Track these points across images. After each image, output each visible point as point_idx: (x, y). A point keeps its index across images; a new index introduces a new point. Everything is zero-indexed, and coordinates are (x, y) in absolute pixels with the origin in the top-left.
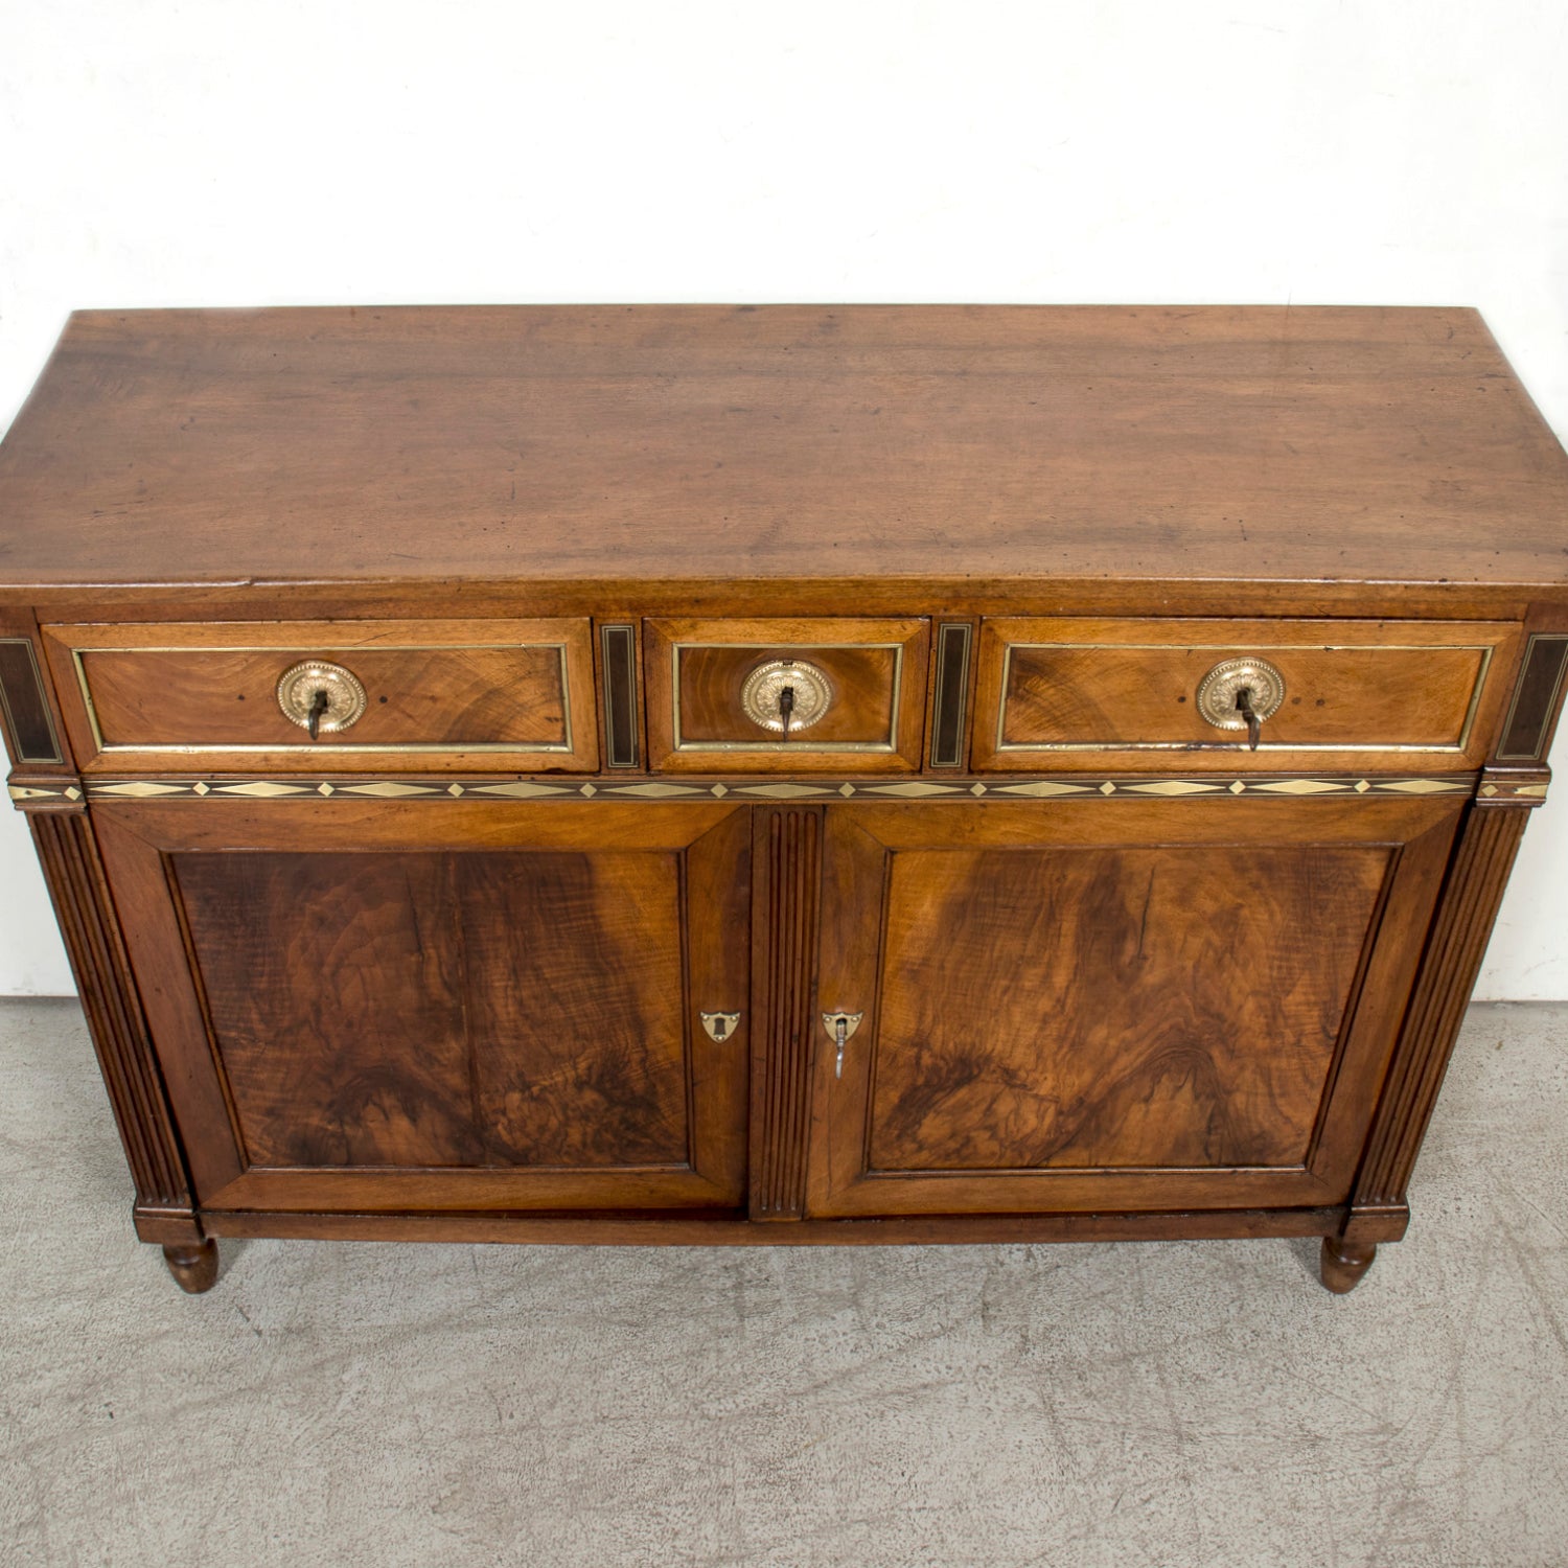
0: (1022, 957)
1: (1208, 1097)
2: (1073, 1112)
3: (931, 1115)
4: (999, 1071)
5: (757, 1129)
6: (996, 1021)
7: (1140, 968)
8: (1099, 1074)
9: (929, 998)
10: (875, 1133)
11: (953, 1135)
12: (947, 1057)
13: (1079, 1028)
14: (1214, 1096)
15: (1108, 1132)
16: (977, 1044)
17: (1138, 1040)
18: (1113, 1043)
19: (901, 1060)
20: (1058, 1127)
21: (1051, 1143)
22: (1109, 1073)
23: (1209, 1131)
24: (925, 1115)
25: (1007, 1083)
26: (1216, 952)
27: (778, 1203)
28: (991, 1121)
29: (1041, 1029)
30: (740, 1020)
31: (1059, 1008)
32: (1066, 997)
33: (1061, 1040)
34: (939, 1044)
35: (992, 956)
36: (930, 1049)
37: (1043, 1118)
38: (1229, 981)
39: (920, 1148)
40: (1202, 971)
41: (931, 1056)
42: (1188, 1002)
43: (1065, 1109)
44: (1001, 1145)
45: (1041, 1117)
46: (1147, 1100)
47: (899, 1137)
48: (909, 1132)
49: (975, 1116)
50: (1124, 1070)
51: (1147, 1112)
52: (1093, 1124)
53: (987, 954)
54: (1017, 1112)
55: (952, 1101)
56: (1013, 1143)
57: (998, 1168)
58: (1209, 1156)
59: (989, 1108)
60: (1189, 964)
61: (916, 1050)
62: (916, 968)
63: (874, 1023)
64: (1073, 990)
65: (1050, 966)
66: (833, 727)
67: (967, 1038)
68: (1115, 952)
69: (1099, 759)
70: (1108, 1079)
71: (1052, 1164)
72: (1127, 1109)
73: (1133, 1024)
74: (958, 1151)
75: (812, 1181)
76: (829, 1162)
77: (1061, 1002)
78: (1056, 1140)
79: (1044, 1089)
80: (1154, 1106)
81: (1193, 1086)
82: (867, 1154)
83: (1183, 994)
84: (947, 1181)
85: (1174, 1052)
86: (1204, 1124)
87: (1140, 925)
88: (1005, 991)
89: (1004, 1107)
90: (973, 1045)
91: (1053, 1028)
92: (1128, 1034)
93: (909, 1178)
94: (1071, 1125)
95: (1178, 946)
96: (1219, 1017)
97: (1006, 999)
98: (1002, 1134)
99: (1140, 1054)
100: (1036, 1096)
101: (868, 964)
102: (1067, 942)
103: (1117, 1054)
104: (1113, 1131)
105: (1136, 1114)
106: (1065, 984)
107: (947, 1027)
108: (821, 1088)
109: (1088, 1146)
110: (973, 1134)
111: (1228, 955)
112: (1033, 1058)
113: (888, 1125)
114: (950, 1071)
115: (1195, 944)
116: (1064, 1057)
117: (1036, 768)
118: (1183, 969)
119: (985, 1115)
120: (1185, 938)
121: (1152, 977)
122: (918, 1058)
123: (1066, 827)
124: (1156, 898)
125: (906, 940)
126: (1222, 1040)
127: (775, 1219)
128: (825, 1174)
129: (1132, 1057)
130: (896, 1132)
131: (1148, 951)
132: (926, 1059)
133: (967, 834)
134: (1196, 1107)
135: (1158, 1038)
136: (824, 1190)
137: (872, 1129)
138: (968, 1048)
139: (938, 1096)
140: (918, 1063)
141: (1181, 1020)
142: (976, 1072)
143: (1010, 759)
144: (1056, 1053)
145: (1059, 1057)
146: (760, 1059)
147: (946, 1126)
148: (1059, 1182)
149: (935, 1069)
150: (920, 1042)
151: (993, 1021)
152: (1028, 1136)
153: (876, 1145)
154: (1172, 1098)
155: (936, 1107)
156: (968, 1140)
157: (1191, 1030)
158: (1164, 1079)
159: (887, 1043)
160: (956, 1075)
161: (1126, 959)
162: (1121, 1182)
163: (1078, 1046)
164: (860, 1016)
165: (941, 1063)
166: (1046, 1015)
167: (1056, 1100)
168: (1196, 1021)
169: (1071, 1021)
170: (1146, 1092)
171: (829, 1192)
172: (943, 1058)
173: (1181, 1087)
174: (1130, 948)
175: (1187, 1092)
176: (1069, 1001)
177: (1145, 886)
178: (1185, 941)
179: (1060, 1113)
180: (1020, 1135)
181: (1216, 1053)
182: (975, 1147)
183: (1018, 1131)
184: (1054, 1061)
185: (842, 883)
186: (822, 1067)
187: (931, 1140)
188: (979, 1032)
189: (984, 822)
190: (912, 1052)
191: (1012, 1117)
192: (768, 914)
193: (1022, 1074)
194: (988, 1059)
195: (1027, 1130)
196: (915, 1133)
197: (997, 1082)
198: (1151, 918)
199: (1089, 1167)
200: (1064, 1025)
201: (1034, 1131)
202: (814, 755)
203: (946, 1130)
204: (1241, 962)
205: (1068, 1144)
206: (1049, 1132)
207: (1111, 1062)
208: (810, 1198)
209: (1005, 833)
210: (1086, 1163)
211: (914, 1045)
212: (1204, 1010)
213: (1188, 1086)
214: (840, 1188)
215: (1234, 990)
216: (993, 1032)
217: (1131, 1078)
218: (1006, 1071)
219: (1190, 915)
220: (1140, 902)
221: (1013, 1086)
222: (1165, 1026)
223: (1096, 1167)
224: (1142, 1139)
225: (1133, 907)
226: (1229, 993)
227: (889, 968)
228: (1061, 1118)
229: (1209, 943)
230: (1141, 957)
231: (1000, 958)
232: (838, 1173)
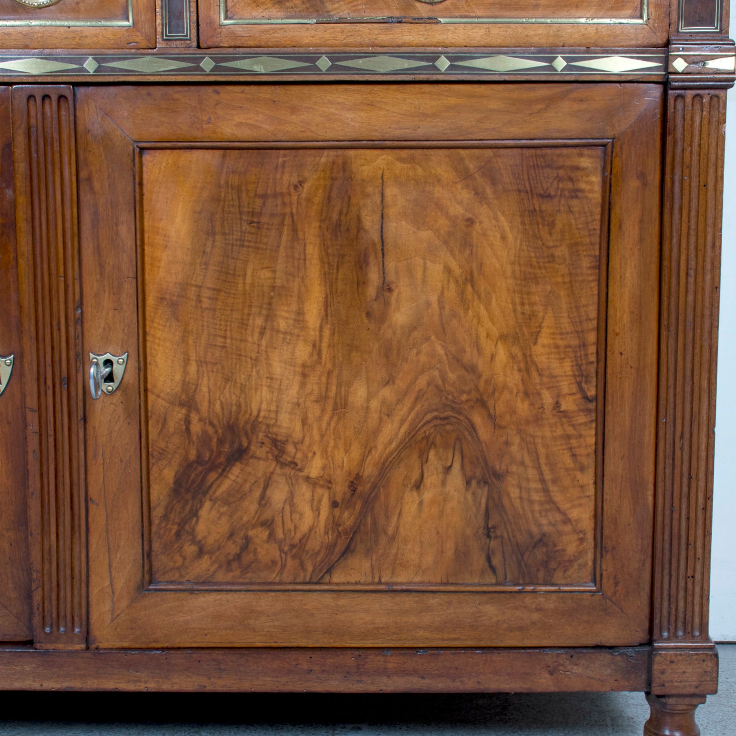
0: (273, 288)
1: (478, 482)
2: (348, 503)
3: (207, 505)
4: (267, 441)
5: (34, 514)
6: (258, 372)
7: (387, 304)
8: (368, 449)
9: (191, 342)
10: (154, 529)
11: (231, 535)
12: (216, 422)
13: (339, 385)
14: (484, 481)
15: (385, 533)
16: (243, 405)
17: (399, 401)
18: (374, 404)
19: (171, 426)
20: (334, 524)
21: (331, 548)
22: (376, 447)
23: (489, 532)
24: (202, 503)
25: (277, 459)
26: (457, 281)
27: (62, 622)
28: (267, 515)
29: (303, 385)
30: (14, 363)
31: (315, 357)
32: (321, 341)
33: (322, 399)
34: (206, 404)
35: (244, 284)
36: (198, 411)
37: (318, 510)
38: (475, 321)
39: (201, 552)
40: (447, 311)
41: (200, 420)
42: (441, 351)
43: (339, 499)
44: (281, 550)
45: (317, 511)
46: (418, 486)
47: (178, 534)
48: (187, 527)
49: (251, 507)
50: (390, 442)
51: (421, 503)
52: (369, 520)
53: (240, 286)
54: (290, 500)
55: (226, 485)
56: (293, 546)
57: (280, 583)
58: (493, 569)
59: (263, 496)
60: (434, 299)
61: (184, 411)
62: (175, 298)
63: (139, 369)
64: (327, 332)
65: (301, 300)
66: (78, 3)
67: (230, 395)
68: (361, 283)
69: (313, 32)
70: (376, 455)
71: (335, 579)
72: (400, 499)
73: (389, 381)
74: (238, 557)
75: (94, 592)
76: (110, 566)
77: (316, 348)
78: (335, 545)
79: (315, 469)
80: (427, 496)
81: (462, 467)
82: (148, 555)
83: (433, 338)
84: (229, 596)
85: (436, 418)
86: (481, 521)
87: (379, 247)
88: (262, 333)
89: (278, 495)
90: (239, 406)
91: (314, 385)
92: (387, 393)
93: (192, 591)
94: (348, 518)
95: (419, 274)
96: (472, 369)
97: (264, 342)
98: (280, 535)
99: (403, 421)
100: (308, 479)
101: (129, 288)
102: (314, 271)
103: (381, 420)
104: (390, 531)
105: (410, 502)
106: (318, 325)
107: (212, 381)
108: (95, 457)
109: (368, 552)
110: (251, 533)
111: (469, 288)
112: (298, 426)
113: (165, 517)
114: (221, 442)
115: (436, 270)
116: (329, 423)
117: (258, 44)
118: (428, 304)
119: (260, 504)
120: (425, 263)
121: (401, 316)
122: (188, 422)
123: (294, 118)
124: (391, 212)
125: (163, 264)
126: (482, 403)
127: (60, 646)
128: (107, 583)
129: (396, 424)
130: (175, 528)
131: (391, 277)
132: (196, 428)
133: (205, 126)
134: (469, 497)
135: (417, 399)
136: (107, 606)
137: (150, 523)
138: (234, 408)
139: (213, 476)
140: (188, 430)
141: (436, 373)
142: (245, 444)
143: (233, 33)
144: (320, 419)
145: (324, 426)
146: (32, 410)
147: (224, 520)
148: (344, 601)
149: (205, 439)
150: (188, 402)
151: (254, 374)
152: (306, 537)
153: (156, 546)
154: (444, 483)
155: (211, 492)
156: (248, 540)
157: (448, 388)
158: (432, 454)
159: (157, 404)
160: (226, 448)
161: (371, 291)
162: (408, 601)
163: (341, 407)
164: (125, 356)
165: (210, 430)
166: (304, 366)
167: (328, 483)
168: (452, 376)
169: (329, 373)
170: (416, 475)
171: (113, 611)
172: (211, 424)
173: (450, 467)
174: (374, 276)
175: (456, 478)
176: (325, 345)
177: (377, 198)
178: (425, 269)
179: (334, 504)
180: (298, 536)
181: (478, 419)
182: (255, 551)
183: (296, 527)
184: (320, 429)
185: (97, 185)
186: (94, 428)
187: (210, 540)
188: (243, 388)
189: (220, 112)
190: (179, 414)
191: (287, 508)
192: (30, 220)
193: (290, 448)
194: (255, 424)
195: (304, 528)
196: (193, 530)
197: (267, 459)
198: (389, 235)
199: (373, 583)
200: (324, 379)
201: (311, 529)
202: (62, 29)
203: (224, 526)
204: (483, 295)
205: (347, 551)
206: (327, 533)
207: (376, 432)
208: (94, 616)
209: (240, 124)
210: (369, 580)
211: (182, 404)
212: (457, 360)
213: (457, 467)
214: (124, 603)
215: (483, 334)
216: (256, 390)
217: (399, 455)
218: (274, 442)
219: (425, 234)
220: (377, 217)
221: (283, 465)
222: (422, 382)
223: (380, 583)
224: (422, 543)
225: (370, 222)
226: (478, 337)
227: (150, 301)
228: (337, 512)
229: (448, 270)
230: (386, 288)
231: (253, 285)
232: (119, 584)
